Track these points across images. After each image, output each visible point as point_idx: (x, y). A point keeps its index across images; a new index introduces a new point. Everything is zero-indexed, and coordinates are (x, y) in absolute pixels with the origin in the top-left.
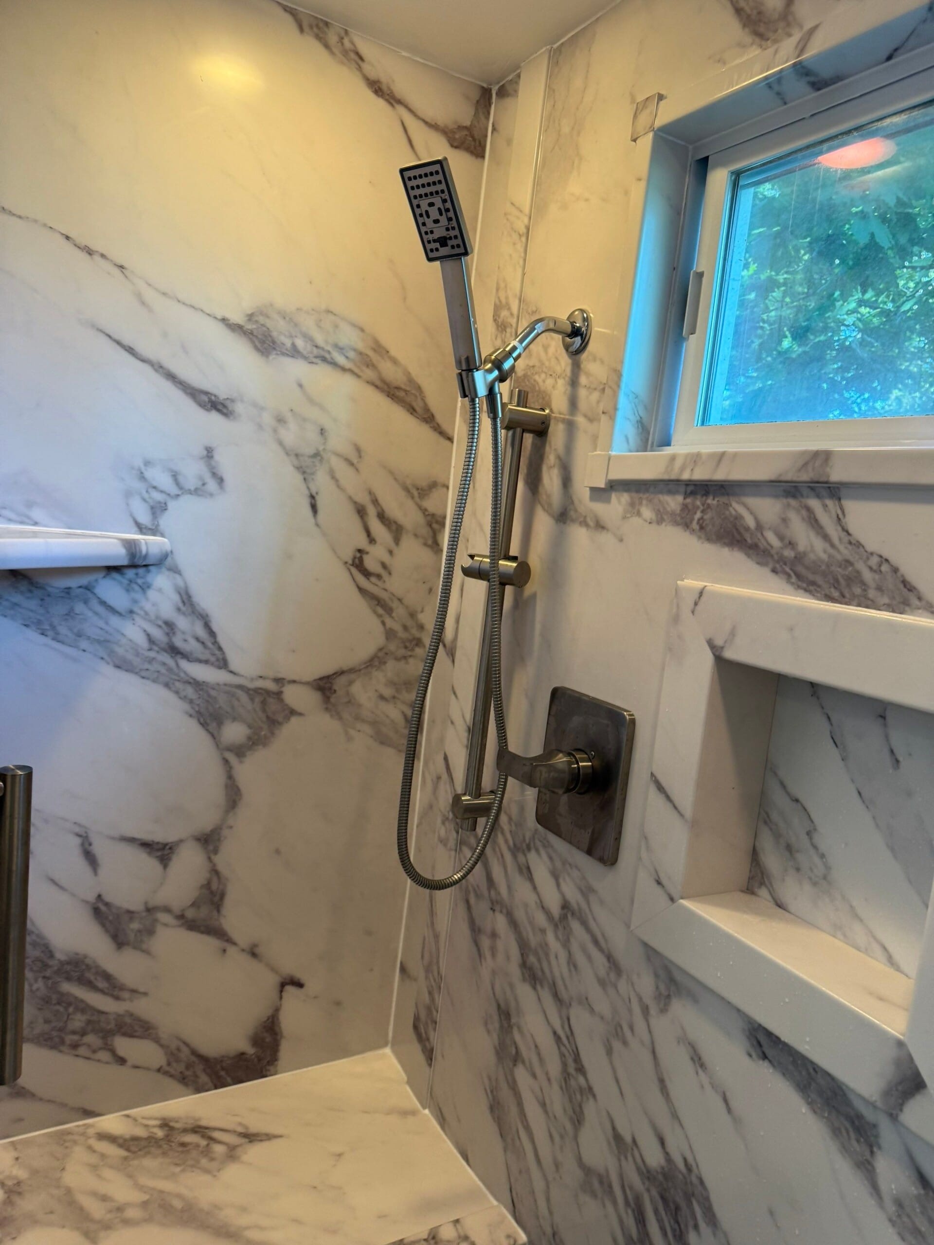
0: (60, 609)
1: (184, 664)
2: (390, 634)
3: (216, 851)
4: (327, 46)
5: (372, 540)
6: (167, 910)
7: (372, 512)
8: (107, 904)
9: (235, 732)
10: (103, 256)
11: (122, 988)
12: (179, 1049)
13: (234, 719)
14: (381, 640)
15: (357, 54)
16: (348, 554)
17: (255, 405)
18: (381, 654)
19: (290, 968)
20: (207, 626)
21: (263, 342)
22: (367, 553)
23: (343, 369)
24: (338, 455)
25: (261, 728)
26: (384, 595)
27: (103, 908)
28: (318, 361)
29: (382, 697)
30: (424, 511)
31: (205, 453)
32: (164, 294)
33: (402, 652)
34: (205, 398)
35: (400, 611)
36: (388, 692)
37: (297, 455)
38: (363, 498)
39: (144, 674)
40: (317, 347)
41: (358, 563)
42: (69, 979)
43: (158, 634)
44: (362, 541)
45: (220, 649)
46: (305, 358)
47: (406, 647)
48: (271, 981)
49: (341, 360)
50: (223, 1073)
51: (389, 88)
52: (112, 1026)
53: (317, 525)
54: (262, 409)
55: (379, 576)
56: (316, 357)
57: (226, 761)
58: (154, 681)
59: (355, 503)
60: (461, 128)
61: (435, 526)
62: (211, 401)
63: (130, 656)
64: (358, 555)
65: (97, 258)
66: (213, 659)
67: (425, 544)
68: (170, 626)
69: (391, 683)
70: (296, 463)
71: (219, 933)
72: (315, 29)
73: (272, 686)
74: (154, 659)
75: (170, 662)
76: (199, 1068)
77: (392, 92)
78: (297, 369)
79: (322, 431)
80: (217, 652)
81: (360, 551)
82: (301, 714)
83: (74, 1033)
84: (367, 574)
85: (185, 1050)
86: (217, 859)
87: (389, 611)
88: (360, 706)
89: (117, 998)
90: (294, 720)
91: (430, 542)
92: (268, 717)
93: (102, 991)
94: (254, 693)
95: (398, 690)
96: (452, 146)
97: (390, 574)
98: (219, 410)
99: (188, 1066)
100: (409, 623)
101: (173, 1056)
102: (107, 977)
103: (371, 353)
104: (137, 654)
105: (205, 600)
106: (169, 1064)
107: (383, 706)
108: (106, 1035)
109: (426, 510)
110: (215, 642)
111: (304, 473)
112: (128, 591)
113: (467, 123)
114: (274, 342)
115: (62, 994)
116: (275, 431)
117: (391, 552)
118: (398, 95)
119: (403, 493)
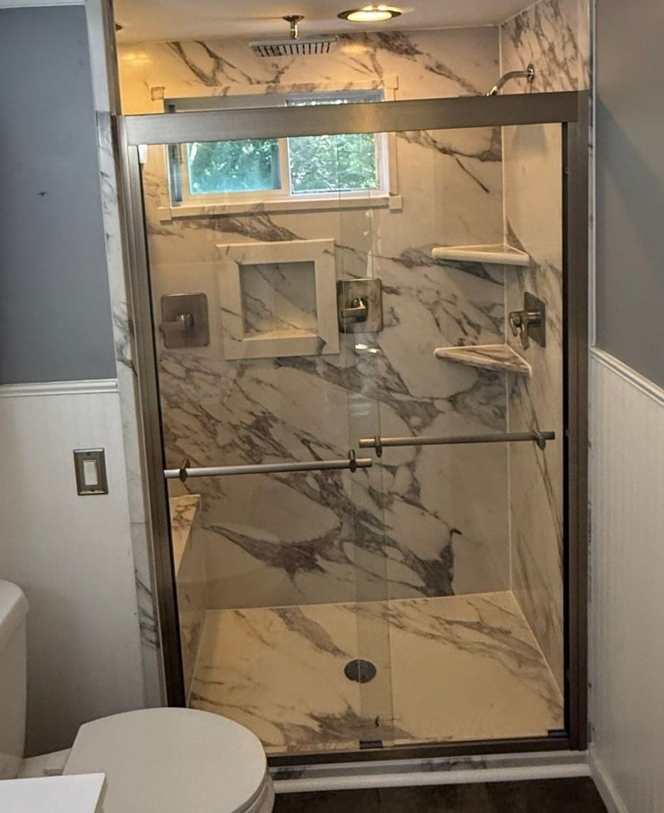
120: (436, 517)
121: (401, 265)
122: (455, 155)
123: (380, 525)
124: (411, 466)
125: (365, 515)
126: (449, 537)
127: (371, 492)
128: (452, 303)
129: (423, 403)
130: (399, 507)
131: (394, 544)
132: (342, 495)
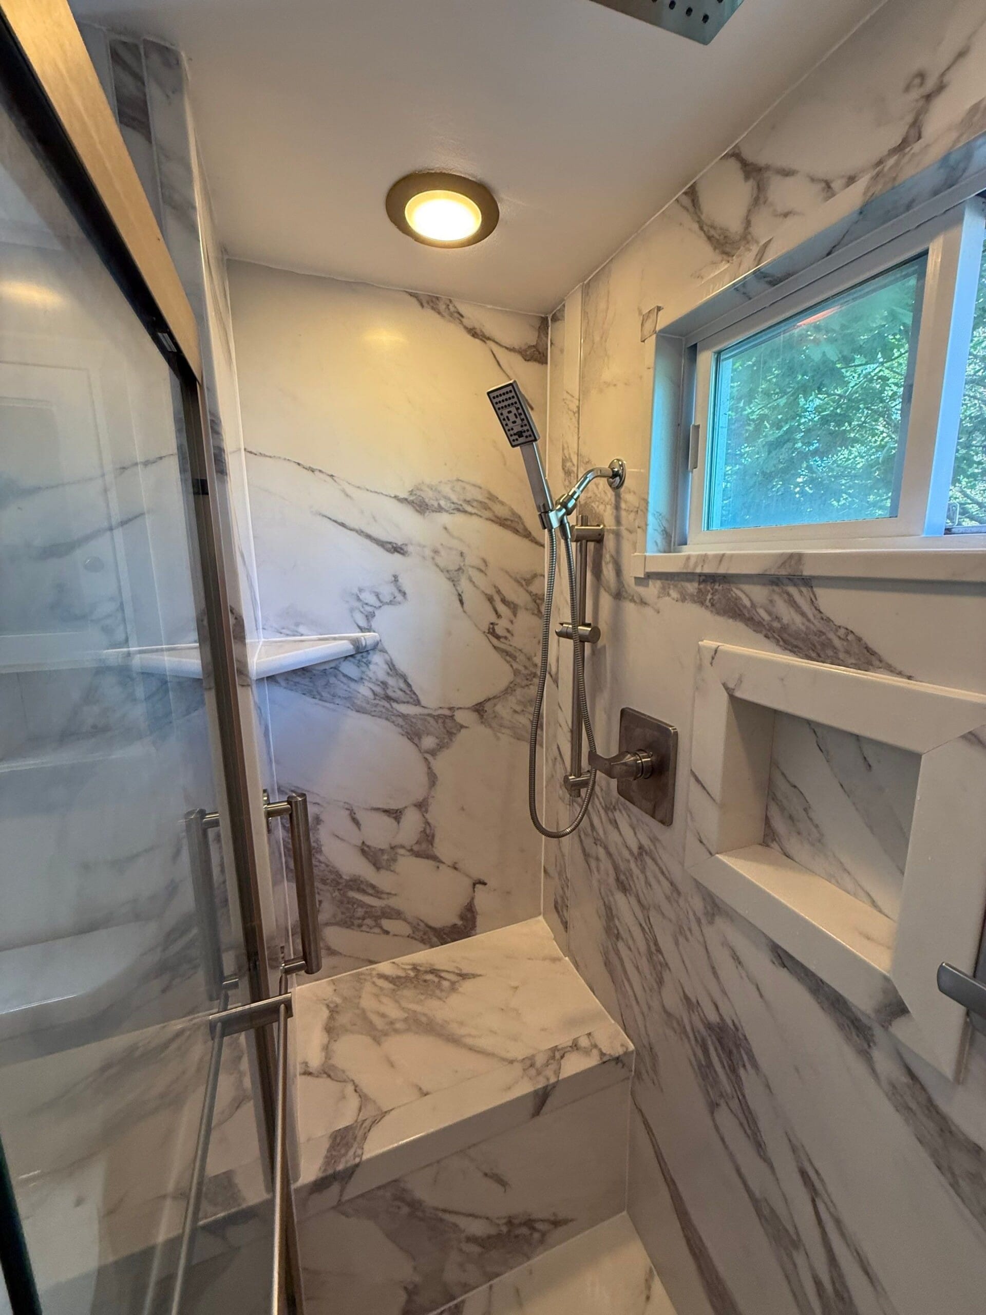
0: (321, 683)
1: (395, 705)
2: (516, 672)
3: (427, 811)
4: (439, 313)
5: (499, 616)
6: (403, 847)
7: (497, 599)
8: (368, 846)
9: (429, 742)
10: (320, 471)
11: (382, 893)
12: (418, 925)
13: (428, 734)
14: (511, 677)
15: (459, 313)
16: (485, 627)
17: (419, 545)
18: (512, 685)
19: (477, 874)
20: (406, 681)
21: (420, 506)
22: (497, 624)
23: (471, 514)
24: (473, 567)
25: (444, 738)
26: (509, 649)
27: (366, 848)
28: (455, 512)
29: (515, 712)
30: (530, 593)
31: (393, 579)
32: (358, 487)
33: (525, 682)
34: (390, 546)
35: (521, 657)
36: (518, 708)
37: (448, 571)
38: (491, 591)
39: (373, 714)
40: (453, 503)
41: (492, 631)
42: (352, 889)
43: (378, 689)
44: (493, 618)
45: (415, 694)
46: (447, 511)
47: (527, 679)
48: (468, 882)
49: (469, 509)
50: (445, 936)
51: (481, 331)
52: (379, 913)
53: (464, 612)
54: (424, 546)
55: (506, 638)
56: (453, 509)
57: (426, 759)
58: (380, 717)
59: (486, 594)
60: (530, 347)
61: (538, 601)
62: (393, 547)
63: (364, 705)
64: (491, 626)
65: (317, 473)
66: (411, 700)
67: (533, 614)
68: (384, 684)
69: (519, 702)
70: (448, 576)
71: (434, 858)
72: (431, 304)
73: (447, 712)
74: (378, 704)
75: (387, 705)
76: (431, 935)
77: (483, 333)
78: (444, 518)
79: (462, 554)
80: (413, 696)
81: (492, 624)
82: (466, 727)
83: (359, 919)
84: (498, 637)
85: (422, 924)
86: (428, 816)
87: (514, 658)
88: (502, 718)
89: (380, 898)
90: (463, 731)
91: (536, 612)
92: (448, 731)
93: (371, 895)
94: (436, 718)
95: (525, 706)
96: (526, 360)
97: (512, 635)
98: (398, 552)
99: (425, 934)
100: (528, 664)
101: (415, 928)
102: (373, 887)
103: (486, 501)
104: (368, 703)
105: (403, 666)
106: (414, 932)
107: (516, 716)
108: (376, 919)
109: (531, 592)
110: (411, 690)
111: (453, 581)
112: (358, 667)
113: (534, 343)
114: (427, 505)
115: (349, 898)
116: (433, 558)
117: (512, 622)
118: (487, 334)
119: (515, 584)
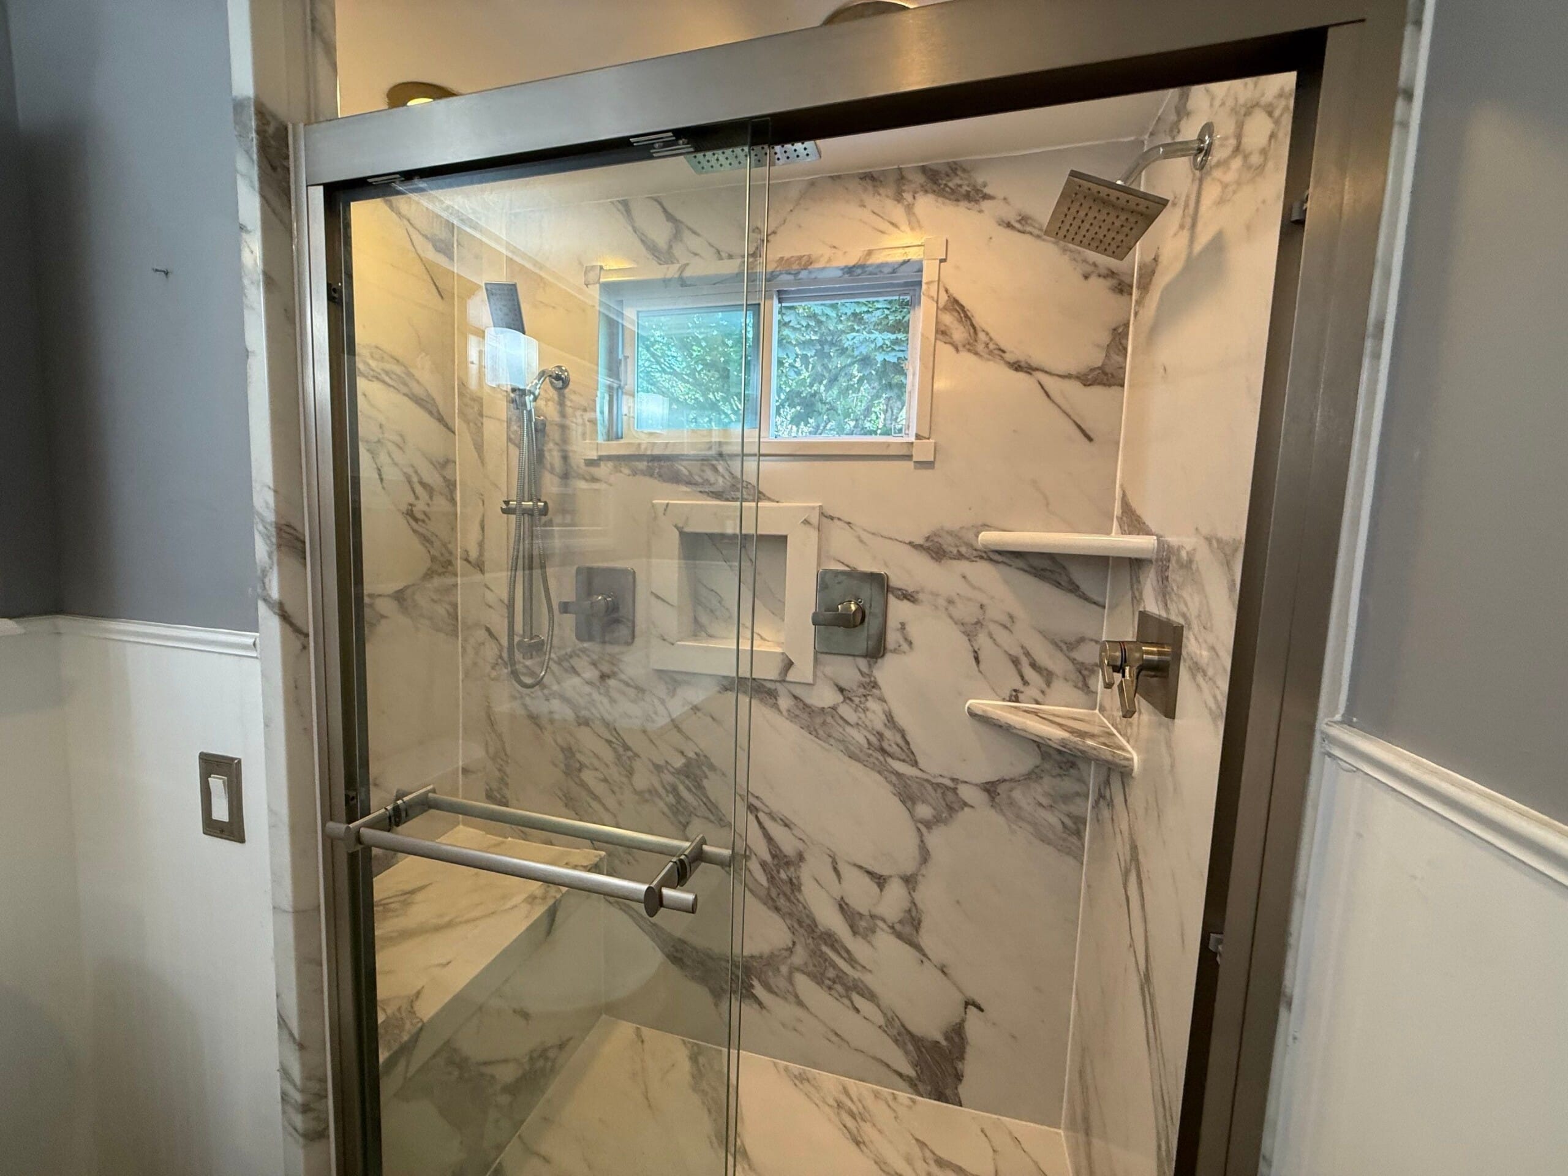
120: (943, 972)
121: (924, 553)
122: (1034, 373)
123: (851, 960)
124: (909, 881)
125: (830, 938)
126: (962, 1010)
127: (843, 907)
128: (1006, 627)
129: (938, 784)
130: (885, 940)
131: (871, 996)
132: (798, 900)
